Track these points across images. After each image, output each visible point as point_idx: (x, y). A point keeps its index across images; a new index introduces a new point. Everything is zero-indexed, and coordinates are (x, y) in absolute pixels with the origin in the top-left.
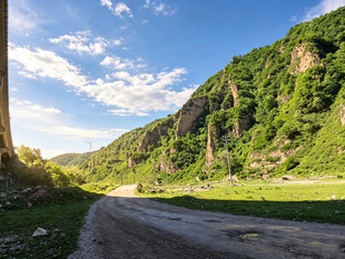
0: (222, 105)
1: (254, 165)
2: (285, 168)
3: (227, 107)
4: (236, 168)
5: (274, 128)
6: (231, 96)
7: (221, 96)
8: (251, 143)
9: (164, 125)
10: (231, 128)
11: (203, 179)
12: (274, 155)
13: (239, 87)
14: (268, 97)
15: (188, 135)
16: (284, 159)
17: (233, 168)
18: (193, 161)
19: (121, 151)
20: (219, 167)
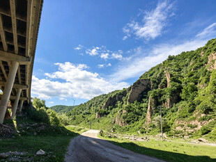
0: (159, 86)
1: (178, 129)
2: (200, 134)
3: (162, 87)
4: (166, 129)
5: (194, 104)
6: (166, 80)
7: (159, 80)
8: (177, 113)
9: (120, 94)
10: (164, 101)
11: (142, 133)
12: (193, 123)
13: (171, 75)
14: (191, 84)
15: (135, 102)
16: (200, 127)
17: (164, 128)
18: (138, 120)
19: (92, 108)
20: (154, 126)
